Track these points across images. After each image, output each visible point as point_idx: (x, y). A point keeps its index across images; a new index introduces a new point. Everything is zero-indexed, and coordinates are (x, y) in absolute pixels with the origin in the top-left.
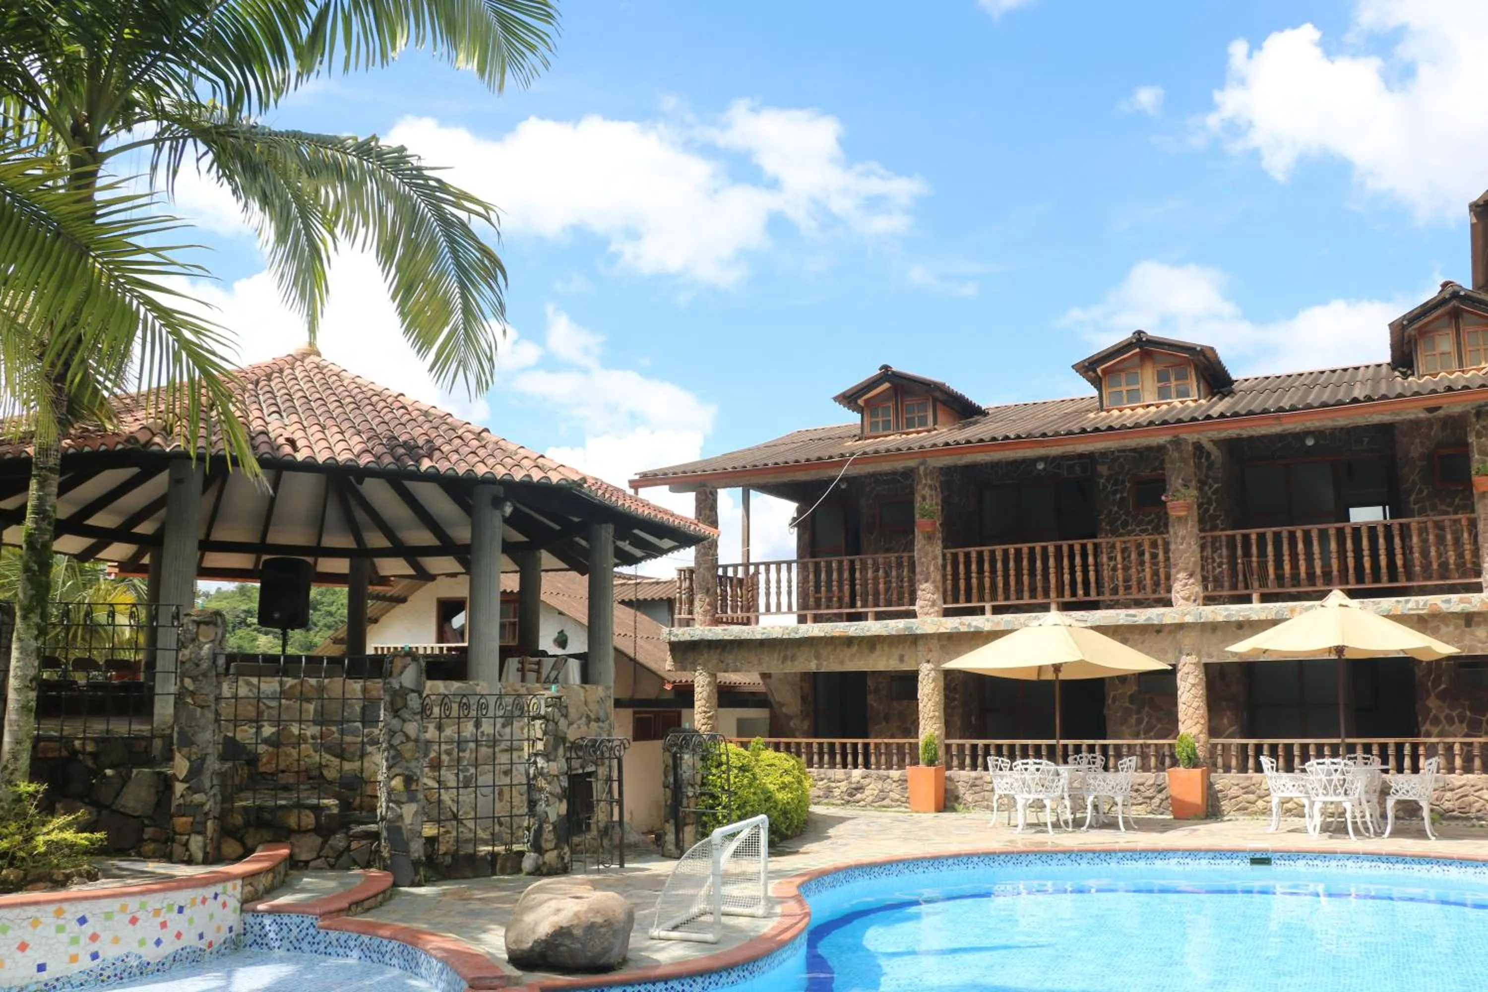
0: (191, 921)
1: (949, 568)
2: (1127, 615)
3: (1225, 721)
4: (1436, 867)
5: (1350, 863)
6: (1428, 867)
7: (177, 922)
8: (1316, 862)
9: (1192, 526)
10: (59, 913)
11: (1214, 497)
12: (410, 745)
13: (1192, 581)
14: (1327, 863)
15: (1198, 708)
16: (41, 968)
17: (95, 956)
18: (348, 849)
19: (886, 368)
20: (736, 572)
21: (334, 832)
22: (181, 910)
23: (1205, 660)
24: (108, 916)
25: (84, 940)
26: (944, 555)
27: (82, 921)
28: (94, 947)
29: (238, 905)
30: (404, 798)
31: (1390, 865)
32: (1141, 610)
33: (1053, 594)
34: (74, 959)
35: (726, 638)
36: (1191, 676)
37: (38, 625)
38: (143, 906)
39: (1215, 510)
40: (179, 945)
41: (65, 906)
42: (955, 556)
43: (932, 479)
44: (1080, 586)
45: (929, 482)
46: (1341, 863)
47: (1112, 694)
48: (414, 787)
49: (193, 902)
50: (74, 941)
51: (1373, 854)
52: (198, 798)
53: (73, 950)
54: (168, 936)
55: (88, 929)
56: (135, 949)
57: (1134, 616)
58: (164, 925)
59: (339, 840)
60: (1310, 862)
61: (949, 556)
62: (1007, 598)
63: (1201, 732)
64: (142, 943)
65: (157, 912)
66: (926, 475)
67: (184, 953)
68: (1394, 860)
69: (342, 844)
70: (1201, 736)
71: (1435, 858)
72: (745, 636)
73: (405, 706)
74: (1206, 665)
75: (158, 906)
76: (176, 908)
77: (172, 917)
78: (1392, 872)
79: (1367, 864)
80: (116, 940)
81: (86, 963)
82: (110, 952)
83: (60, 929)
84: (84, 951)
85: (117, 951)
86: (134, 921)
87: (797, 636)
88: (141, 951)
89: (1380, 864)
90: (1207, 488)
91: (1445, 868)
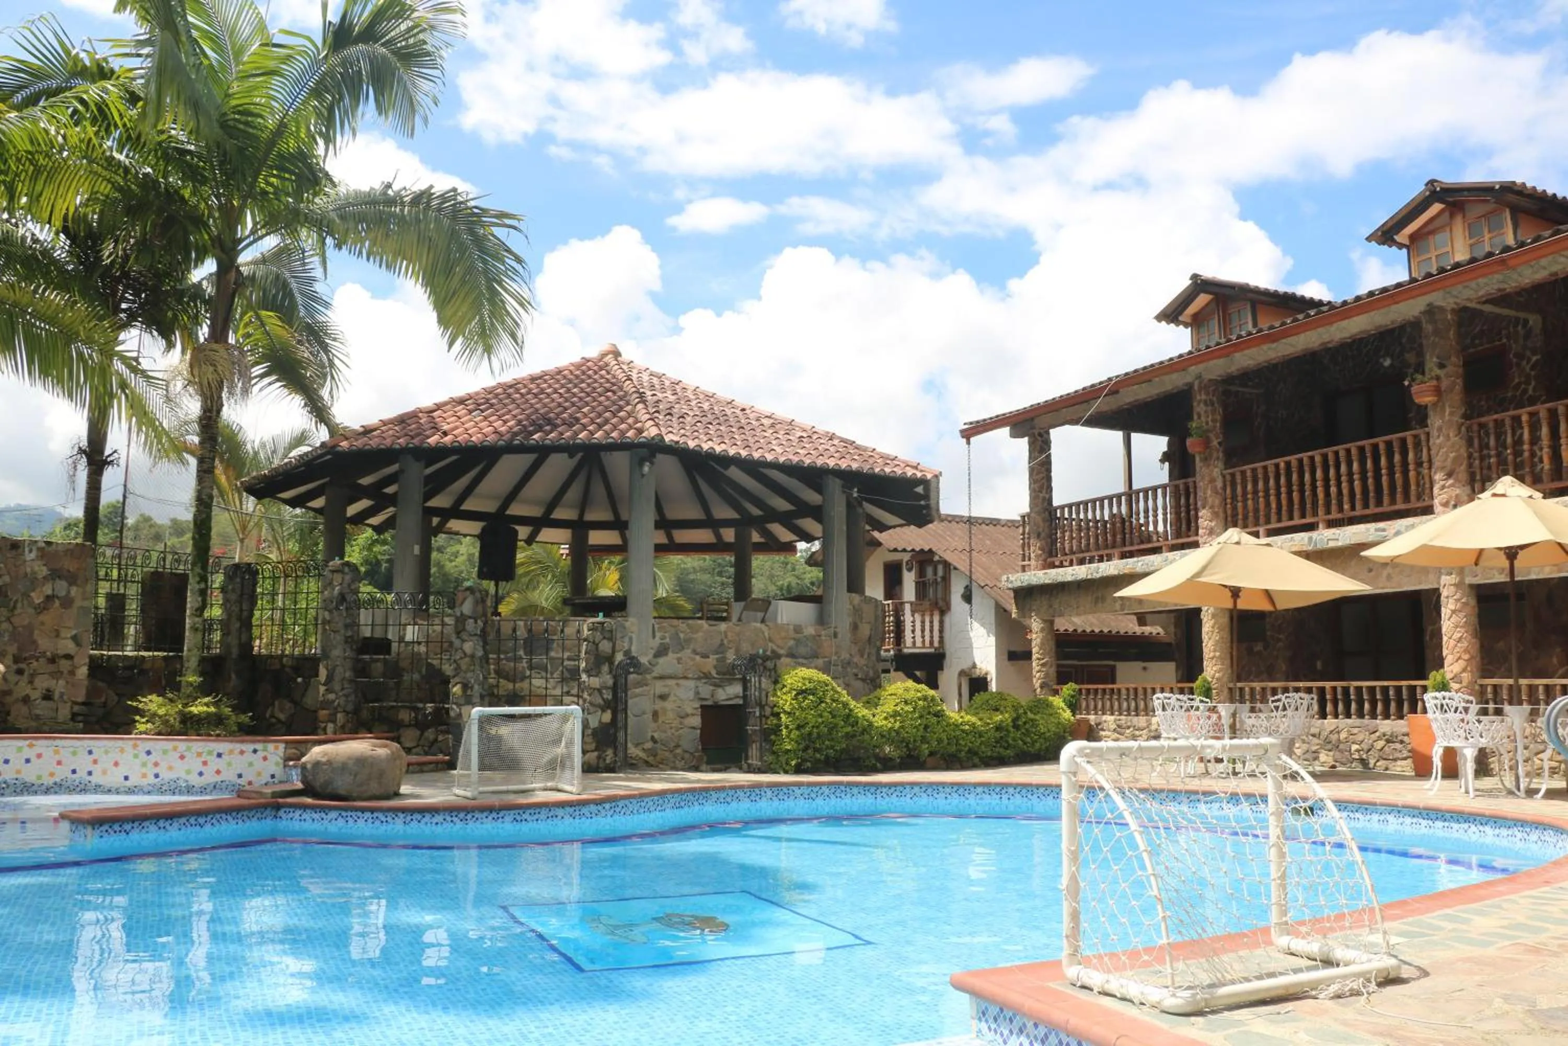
0: (229, 764)
1: (1228, 491)
2: (1377, 530)
3: (1555, 660)
4: (1473, 828)
5: (1391, 818)
6: (1466, 826)
7: (215, 764)
8: (1357, 815)
9: (1451, 414)
10: (135, 746)
11: (1533, 373)
12: (467, 659)
13: (1450, 482)
14: (1368, 817)
15: (1459, 640)
16: (126, 778)
17: (157, 776)
18: (436, 740)
19: (1195, 277)
20: (1070, 513)
21: (428, 728)
22: (219, 755)
23: (1469, 580)
24: (165, 752)
25: (150, 765)
26: (1224, 477)
27: (149, 753)
28: (156, 770)
29: (281, 761)
30: (462, 701)
31: (1430, 822)
32: (1389, 523)
33: (1321, 511)
34: (144, 776)
35: (1047, 581)
36: (1451, 600)
37: (199, 574)
38: (189, 749)
39: (1534, 389)
40: (218, 779)
41: (139, 742)
42: (1233, 475)
43: (1207, 394)
44: (1346, 499)
45: (1204, 397)
46: (1382, 818)
47: (1430, 628)
48: (469, 692)
49: (231, 752)
50: (144, 765)
51: (1414, 808)
52: (331, 696)
53: (144, 770)
54: (209, 772)
55: (152, 758)
56: (183, 775)
57: (1384, 530)
58: (205, 763)
59: (430, 734)
60: (1352, 815)
61: (1228, 478)
62: (1279, 520)
63: (1464, 670)
64: (188, 772)
65: (199, 754)
66: (1200, 391)
67: (224, 785)
68: (1434, 817)
69: (432, 737)
70: (1464, 675)
71: (1471, 814)
72: (1060, 579)
73: (464, 629)
74: (1471, 586)
75: (200, 750)
76: (215, 753)
77: (212, 759)
78: (1432, 831)
79: (1408, 820)
80: (170, 768)
81: (151, 780)
82: (166, 775)
83: (136, 756)
84: (151, 771)
85: (172, 775)
86: (182, 757)
87: (1098, 576)
88: (188, 777)
89: (1421, 821)
90: (1524, 363)
91: (1481, 828)
